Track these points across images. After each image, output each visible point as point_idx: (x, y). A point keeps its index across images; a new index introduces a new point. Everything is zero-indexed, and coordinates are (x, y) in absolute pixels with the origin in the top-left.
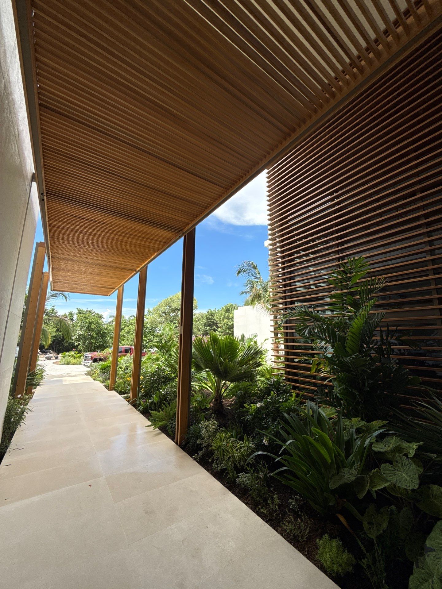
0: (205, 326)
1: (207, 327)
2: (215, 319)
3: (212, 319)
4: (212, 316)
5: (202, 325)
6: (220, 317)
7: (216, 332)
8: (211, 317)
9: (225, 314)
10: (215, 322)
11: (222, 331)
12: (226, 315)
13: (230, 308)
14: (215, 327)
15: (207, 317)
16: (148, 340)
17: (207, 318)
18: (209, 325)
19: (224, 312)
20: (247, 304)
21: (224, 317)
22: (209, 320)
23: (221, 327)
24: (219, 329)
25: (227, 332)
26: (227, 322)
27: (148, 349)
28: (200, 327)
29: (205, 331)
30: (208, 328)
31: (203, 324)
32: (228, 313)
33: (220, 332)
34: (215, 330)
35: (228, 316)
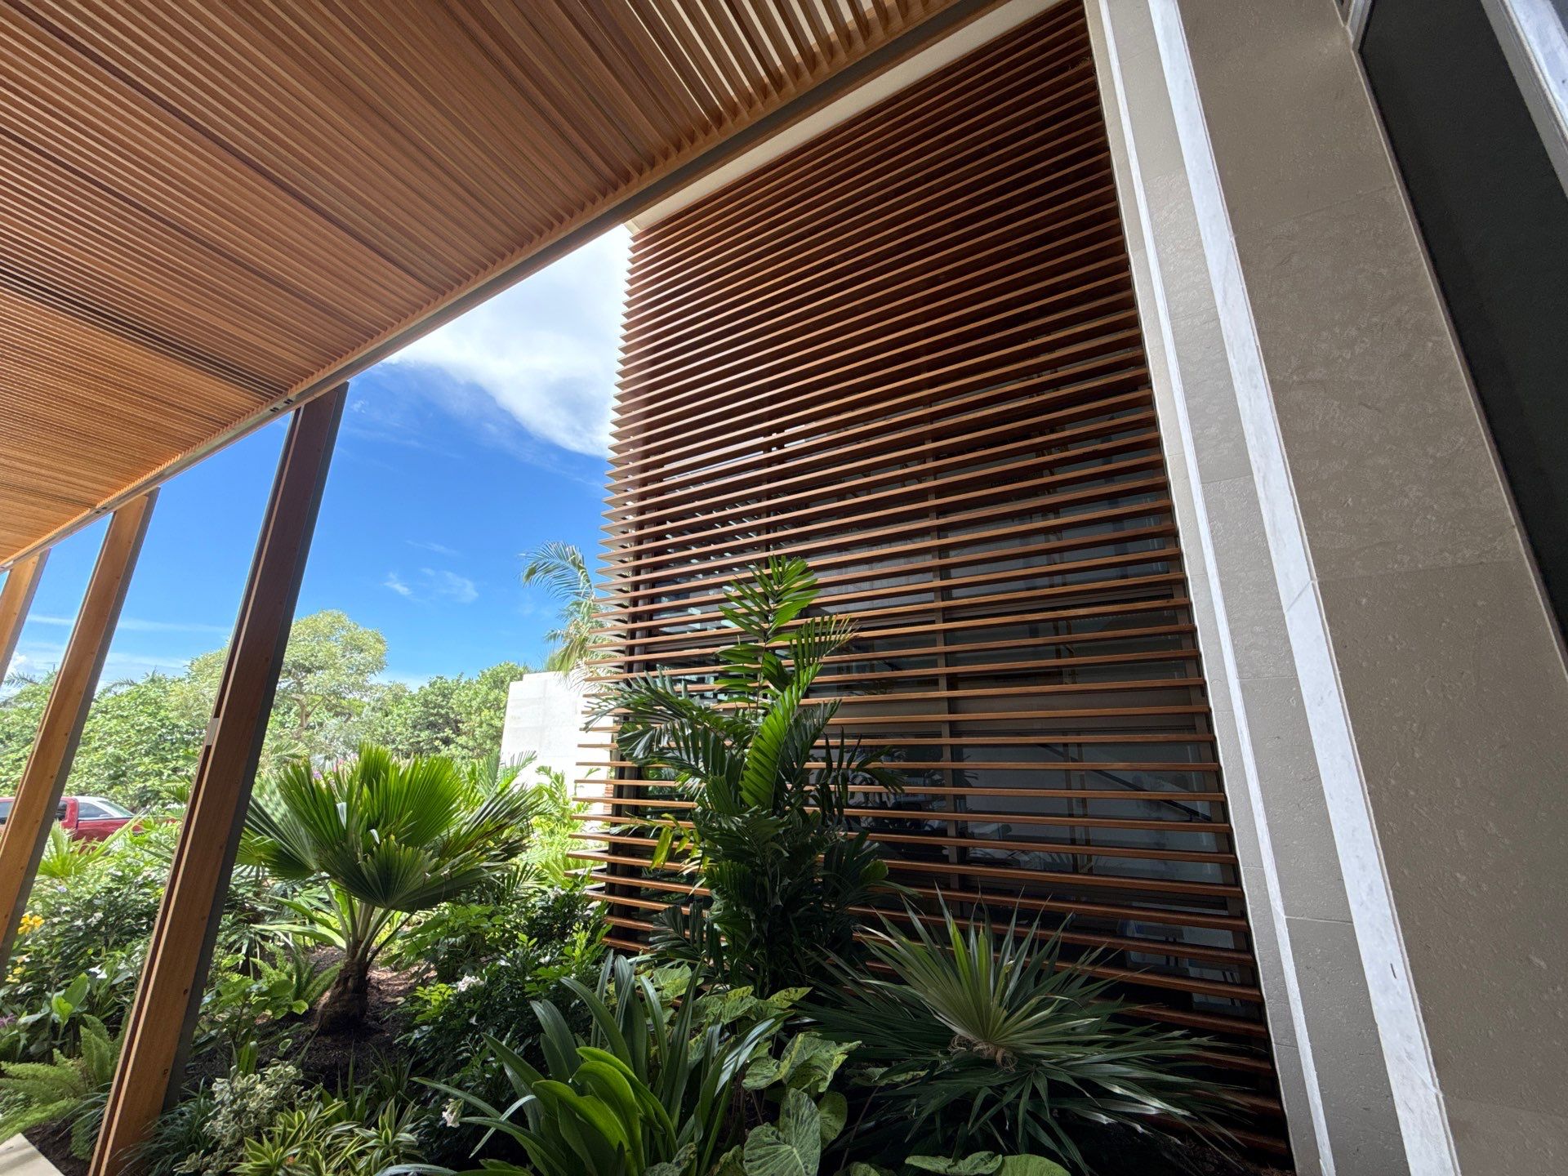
0: (414, 727)
1: (420, 730)
2: (452, 708)
3: (442, 707)
4: (444, 696)
5: (405, 724)
6: (470, 701)
7: (451, 746)
8: (440, 699)
9: (487, 694)
10: (452, 716)
11: (471, 743)
12: (491, 698)
13: (505, 677)
14: (448, 732)
15: (426, 701)
17: (426, 704)
18: (432, 726)
19: (485, 688)
20: (551, 668)
21: (484, 702)
22: (434, 708)
23: (471, 733)
24: (462, 740)
25: (488, 747)
26: (492, 719)
28: (399, 729)
29: (411, 744)
30: (424, 735)
31: (409, 722)
32: (497, 691)
33: (463, 747)
34: (447, 742)
35: (496, 699)
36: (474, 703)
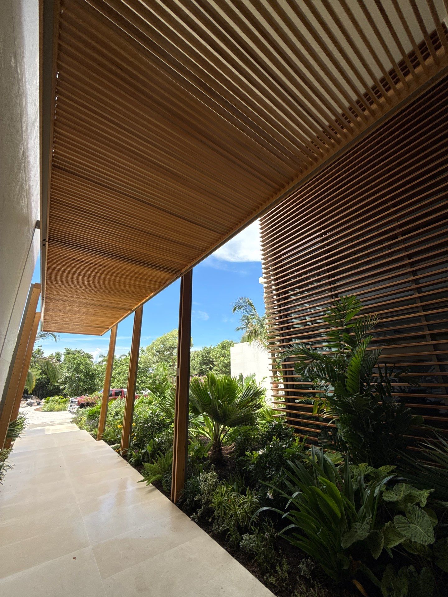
0: (200, 364)
1: (202, 365)
2: (210, 357)
3: (207, 357)
4: (208, 353)
5: (197, 364)
6: (216, 354)
7: (212, 370)
8: (206, 354)
9: (221, 352)
10: (211, 360)
11: (218, 369)
12: (222, 353)
13: (226, 345)
14: (211, 365)
15: (202, 355)
16: (140, 381)
17: (203, 356)
18: (205, 363)
19: (220, 349)
20: (243, 341)
21: (221, 354)
22: (205, 358)
23: (218, 365)
24: (215, 368)
25: (224, 370)
26: (224, 360)
27: (140, 391)
28: (196, 365)
29: (200, 370)
30: (204, 367)
31: (198, 363)
32: (224, 350)
33: (216, 370)
34: (211, 369)
35: (224, 353)
36: (218, 355)
